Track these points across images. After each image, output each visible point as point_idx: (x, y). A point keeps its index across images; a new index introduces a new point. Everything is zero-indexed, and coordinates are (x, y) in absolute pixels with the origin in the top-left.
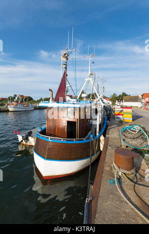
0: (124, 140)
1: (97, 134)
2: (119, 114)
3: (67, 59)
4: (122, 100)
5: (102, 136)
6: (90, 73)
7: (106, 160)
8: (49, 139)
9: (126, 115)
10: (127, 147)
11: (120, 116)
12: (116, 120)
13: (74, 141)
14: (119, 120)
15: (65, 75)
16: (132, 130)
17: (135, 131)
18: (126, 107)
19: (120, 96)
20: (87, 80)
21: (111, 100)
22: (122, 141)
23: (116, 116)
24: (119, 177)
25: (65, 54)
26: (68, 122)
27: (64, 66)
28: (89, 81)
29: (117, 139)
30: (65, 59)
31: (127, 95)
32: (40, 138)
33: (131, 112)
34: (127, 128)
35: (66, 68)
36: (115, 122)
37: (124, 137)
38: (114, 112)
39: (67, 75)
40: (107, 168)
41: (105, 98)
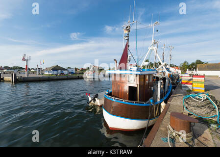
0: (186, 108)
1: (158, 100)
2: (187, 83)
3: (129, 32)
4: (195, 68)
5: (163, 102)
6: (153, 41)
7: (163, 122)
8: (114, 99)
9: (196, 84)
10: (189, 114)
11: (188, 85)
12: (184, 89)
13: (134, 103)
14: (187, 89)
15: (127, 46)
16: (196, 99)
17: (201, 100)
18: (197, 76)
19: (193, 64)
20: (150, 49)
21: (181, 69)
22: (185, 108)
23: (182, 85)
24: (173, 138)
25: (127, 27)
26: (130, 87)
27: (126, 38)
28: (151, 50)
29: (180, 106)
30: (127, 32)
31: (203, 63)
32: (107, 98)
33: (204, 81)
34: (191, 96)
35: (128, 40)
36: (181, 91)
37: (186, 105)
38: (181, 80)
39: (129, 46)
40: (162, 129)
41: (172, 66)
